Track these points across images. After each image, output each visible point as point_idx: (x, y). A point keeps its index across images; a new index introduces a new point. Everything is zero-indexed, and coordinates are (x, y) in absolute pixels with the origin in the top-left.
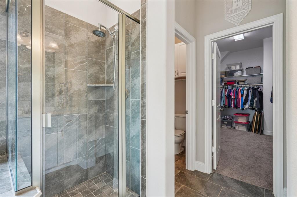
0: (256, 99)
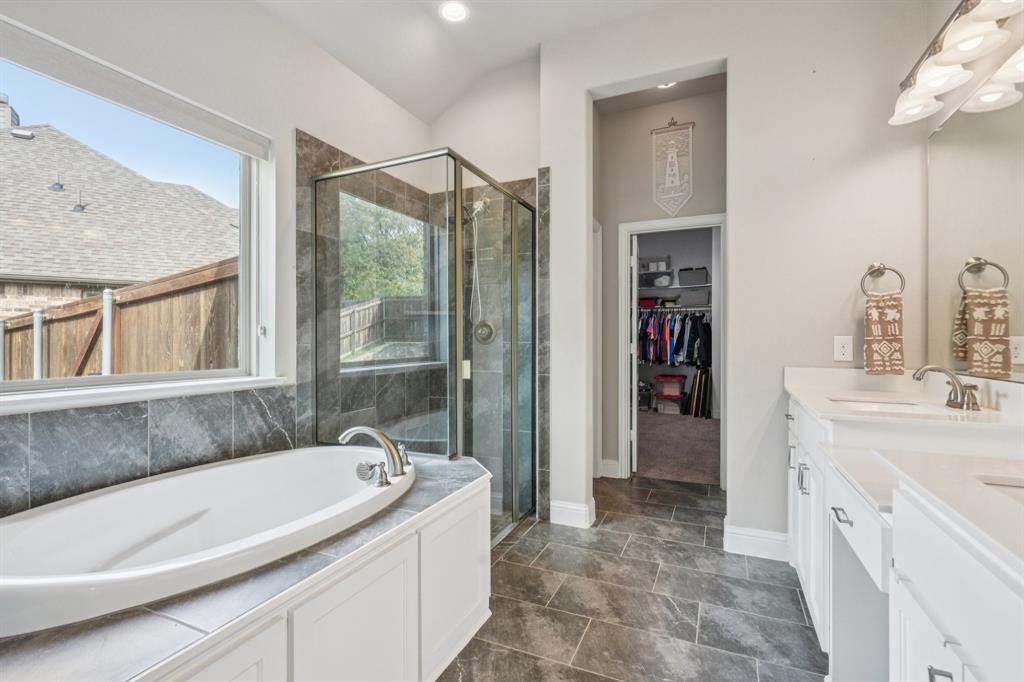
0: (698, 341)
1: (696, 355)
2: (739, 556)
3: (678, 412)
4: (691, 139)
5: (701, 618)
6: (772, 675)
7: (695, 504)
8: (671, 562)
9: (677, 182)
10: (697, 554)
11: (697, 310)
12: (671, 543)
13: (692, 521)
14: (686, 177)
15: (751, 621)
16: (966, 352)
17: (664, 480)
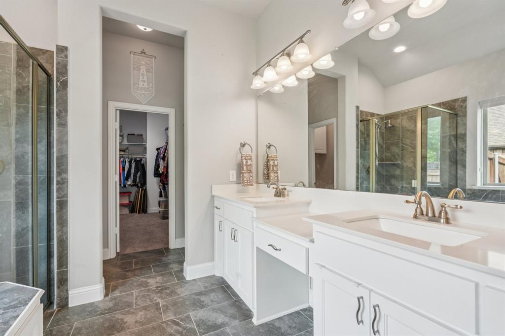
0: (139, 173)
1: (138, 181)
2: (194, 280)
3: (128, 212)
4: (154, 64)
5: (195, 322)
6: (235, 331)
7: (160, 261)
8: (165, 298)
9: (146, 85)
10: (176, 287)
11: (138, 157)
12: (160, 287)
13: (164, 271)
14: (151, 84)
15: (215, 311)
16: (268, 177)
17: (137, 252)
